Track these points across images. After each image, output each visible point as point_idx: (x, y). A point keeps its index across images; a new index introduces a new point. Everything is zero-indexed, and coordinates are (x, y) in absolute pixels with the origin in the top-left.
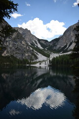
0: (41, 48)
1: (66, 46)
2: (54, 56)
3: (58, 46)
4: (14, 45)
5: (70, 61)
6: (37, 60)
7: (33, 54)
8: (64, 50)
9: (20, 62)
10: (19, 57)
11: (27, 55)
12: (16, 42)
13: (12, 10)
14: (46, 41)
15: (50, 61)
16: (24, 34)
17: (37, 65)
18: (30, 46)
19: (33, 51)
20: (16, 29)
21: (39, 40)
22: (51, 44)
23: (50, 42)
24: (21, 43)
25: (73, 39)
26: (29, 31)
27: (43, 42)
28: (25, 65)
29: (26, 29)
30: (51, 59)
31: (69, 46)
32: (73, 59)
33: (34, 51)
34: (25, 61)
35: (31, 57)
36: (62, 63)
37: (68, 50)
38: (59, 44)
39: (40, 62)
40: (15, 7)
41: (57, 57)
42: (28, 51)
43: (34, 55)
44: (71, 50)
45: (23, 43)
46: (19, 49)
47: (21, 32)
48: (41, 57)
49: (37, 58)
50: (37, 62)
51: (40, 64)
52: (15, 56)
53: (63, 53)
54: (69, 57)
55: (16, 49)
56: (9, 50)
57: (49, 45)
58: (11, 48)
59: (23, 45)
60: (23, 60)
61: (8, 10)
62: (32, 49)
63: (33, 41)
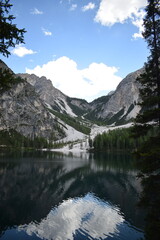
0: (73, 115)
1: (122, 111)
2: (98, 130)
3: (107, 112)
4: (18, 108)
5: (132, 140)
6: (65, 140)
7: (56, 127)
8: (118, 119)
9: (28, 143)
10: (27, 132)
11: (43, 128)
12: (22, 102)
13: (14, 40)
14: (83, 102)
15: (90, 141)
16: (38, 87)
17: (65, 150)
18: (51, 111)
19: (56, 120)
20: (23, 78)
21: (69, 100)
22: (93, 108)
23: (91, 104)
24: (32, 104)
25: (136, 98)
26: (50, 82)
27: (77, 104)
28: (39, 149)
29: (44, 78)
30: (92, 137)
31: (129, 112)
32: (135, 137)
33: (59, 120)
34: (40, 142)
35: (53, 134)
36: (115, 145)
37: (127, 119)
38: (109, 107)
39: (71, 144)
40: (19, 35)
41: (104, 133)
42: (46, 121)
43: (58, 128)
44: (131, 120)
45: (36, 104)
46: (28, 118)
47: (32, 83)
48: (72, 134)
49: (63, 135)
50: (65, 144)
51: (71, 148)
52: (18, 130)
53: (116, 125)
54: (128, 134)
55: (21, 116)
56: (7, 117)
57: (89, 110)
58: (10, 115)
59: (37, 108)
60: (36, 139)
61: (6, 41)
62: (54, 116)
63: (57, 102)
